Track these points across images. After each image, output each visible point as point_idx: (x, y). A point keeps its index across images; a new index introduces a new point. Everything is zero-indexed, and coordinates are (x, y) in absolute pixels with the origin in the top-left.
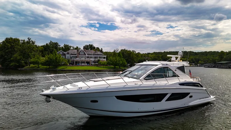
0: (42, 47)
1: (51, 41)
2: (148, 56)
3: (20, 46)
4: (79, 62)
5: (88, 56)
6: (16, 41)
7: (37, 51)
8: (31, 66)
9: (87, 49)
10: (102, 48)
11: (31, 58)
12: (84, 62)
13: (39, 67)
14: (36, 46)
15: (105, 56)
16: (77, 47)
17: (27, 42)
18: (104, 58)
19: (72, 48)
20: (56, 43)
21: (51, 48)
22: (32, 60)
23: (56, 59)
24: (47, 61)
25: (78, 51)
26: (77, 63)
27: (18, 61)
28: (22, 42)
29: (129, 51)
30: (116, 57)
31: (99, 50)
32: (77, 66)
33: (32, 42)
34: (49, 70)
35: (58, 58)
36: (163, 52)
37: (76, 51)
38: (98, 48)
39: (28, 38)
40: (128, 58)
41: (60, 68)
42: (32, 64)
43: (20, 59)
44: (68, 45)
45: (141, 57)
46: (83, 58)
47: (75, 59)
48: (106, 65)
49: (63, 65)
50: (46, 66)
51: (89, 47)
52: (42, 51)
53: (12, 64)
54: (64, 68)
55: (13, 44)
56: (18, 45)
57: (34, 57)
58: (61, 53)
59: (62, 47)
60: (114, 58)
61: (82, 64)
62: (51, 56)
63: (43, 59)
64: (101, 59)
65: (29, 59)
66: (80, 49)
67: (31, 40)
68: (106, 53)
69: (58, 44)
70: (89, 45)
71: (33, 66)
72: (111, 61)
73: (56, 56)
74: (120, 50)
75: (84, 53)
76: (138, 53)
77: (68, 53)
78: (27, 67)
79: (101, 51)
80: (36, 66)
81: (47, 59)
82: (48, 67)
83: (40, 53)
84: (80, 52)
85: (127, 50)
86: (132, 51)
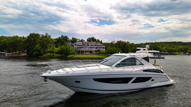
0: (56, 40)
1: (62, 35)
2: (141, 46)
3: (40, 39)
4: (84, 51)
5: (91, 47)
6: (38, 35)
7: (52, 43)
8: (48, 55)
9: (90, 41)
10: (101, 40)
11: (48, 49)
12: (87, 52)
13: (54, 55)
14: (51, 39)
15: (104, 47)
16: (82, 40)
17: (45, 36)
18: (103, 48)
19: (78, 40)
20: (66, 36)
21: (62, 41)
22: (48, 50)
23: (67, 49)
24: (60, 51)
25: (83, 42)
26: (82, 52)
27: (39, 51)
28: (42, 36)
29: (124, 42)
30: (113, 47)
31: (100, 42)
32: (83, 54)
33: (49, 36)
34: (61, 58)
35: (68, 49)
36: (154, 42)
37: (81, 42)
38: (98, 40)
39: (46, 34)
40: (123, 48)
41: (70, 56)
42: (49, 53)
43: (40, 49)
44: (75, 38)
45: (135, 47)
46: (87, 48)
47: (80, 49)
48: (105, 54)
49: (72, 54)
50: (59, 54)
51: (92, 40)
52: (56, 43)
53: (34, 53)
54: (73, 56)
55: (35, 38)
56: (39, 39)
57: (50, 48)
58: (70, 44)
59: (71, 40)
60: (112, 48)
61: (86, 53)
62: (63, 47)
63: (57, 49)
64: (101, 49)
65: (47, 49)
66: (84, 41)
67: (48, 35)
68: (105, 44)
69: (67, 37)
70: (92, 38)
71: (50, 54)
72: (109, 51)
73: (67, 47)
74: (116, 42)
75: (88, 44)
76: (132, 43)
77: (76, 45)
78: (45, 55)
79: (101, 42)
80: (52, 55)
81: (60, 49)
82: (61, 55)
83: (55, 45)
84: (84, 44)
85: (122, 42)
86: (126, 42)
